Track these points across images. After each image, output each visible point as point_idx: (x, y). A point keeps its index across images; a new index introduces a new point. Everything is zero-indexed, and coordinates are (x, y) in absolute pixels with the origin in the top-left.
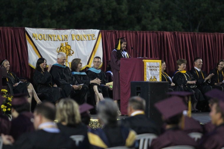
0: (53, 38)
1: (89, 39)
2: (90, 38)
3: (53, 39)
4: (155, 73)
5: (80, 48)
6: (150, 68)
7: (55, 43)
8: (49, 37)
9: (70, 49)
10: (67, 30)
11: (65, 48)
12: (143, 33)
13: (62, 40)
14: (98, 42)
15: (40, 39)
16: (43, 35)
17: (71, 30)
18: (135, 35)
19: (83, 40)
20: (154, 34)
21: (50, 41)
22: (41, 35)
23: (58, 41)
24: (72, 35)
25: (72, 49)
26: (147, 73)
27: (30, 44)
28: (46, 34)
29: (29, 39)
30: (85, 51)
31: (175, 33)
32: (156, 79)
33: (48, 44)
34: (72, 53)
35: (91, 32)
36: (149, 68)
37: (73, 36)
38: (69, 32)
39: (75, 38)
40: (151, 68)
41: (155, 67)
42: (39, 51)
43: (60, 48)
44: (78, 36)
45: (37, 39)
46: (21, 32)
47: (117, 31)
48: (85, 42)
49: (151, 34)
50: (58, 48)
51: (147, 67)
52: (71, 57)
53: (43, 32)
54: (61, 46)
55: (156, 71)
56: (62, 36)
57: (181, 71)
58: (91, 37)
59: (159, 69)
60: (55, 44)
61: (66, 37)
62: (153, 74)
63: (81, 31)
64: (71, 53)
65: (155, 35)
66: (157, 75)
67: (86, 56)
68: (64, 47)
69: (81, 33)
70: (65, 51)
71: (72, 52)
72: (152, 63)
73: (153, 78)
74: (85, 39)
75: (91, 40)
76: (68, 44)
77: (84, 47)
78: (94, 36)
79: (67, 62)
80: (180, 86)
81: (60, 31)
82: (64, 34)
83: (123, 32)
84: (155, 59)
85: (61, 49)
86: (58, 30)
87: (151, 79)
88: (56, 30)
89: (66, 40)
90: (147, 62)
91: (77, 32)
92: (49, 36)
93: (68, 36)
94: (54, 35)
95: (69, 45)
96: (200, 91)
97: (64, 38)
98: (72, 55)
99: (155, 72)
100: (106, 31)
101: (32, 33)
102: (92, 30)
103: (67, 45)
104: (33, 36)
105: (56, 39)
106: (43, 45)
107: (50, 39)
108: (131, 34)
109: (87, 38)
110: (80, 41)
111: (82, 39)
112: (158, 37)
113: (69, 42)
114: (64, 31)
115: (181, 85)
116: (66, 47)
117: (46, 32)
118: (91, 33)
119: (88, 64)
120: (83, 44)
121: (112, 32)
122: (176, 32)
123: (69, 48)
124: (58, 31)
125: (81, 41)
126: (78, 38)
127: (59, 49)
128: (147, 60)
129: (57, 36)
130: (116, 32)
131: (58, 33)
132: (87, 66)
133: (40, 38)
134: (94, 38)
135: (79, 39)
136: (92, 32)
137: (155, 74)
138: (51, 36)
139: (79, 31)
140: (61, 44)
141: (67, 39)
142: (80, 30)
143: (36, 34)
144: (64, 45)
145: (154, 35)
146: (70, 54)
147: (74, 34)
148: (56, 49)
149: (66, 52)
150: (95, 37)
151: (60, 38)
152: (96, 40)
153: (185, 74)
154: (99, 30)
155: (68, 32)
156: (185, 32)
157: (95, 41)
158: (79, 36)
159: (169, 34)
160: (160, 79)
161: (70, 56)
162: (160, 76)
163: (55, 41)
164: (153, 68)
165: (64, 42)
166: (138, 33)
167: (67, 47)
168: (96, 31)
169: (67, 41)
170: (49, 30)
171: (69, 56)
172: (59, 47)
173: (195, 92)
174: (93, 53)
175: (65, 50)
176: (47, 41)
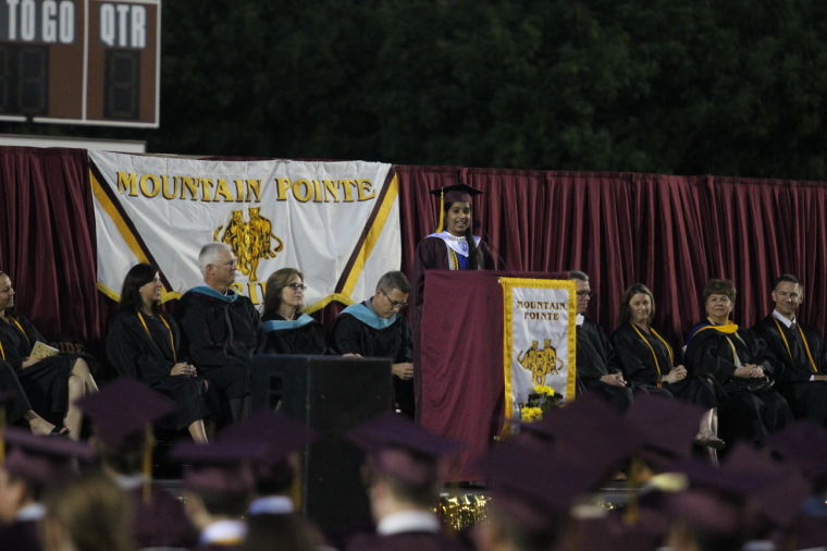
0: (198, 191)
1: (348, 199)
2: (350, 193)
3: (199, 195)
4: (548, 329)
5: (310, 232)
6: (530, 310)
7: (207, 210)
8: (185, 186)
9: (267, 235)
10: (259, 163)
11: (247, 228)
12: (572, 177)
13: (235, 198)
14: (382, 208)
15: (149, 193)
16: (161, 177)
17: (274, 162)
18: (539, 186)
19: (324, 199)
20: (618, 182)
21: (188, 201)
22: (150, 178)
23: (222, 202)
24: (276, 180)
25: (276, 232)
26: (514, 328)
27: (107, 210)
28: (171, 176)
29: (102, 190)
30: (328, 240)
31: (706, 181)
32: (554, 349)
33: (178, 212)
34: (276, 250)
35: (358, 170)
36: (524, 310)
37: (283, 186)
38: (267, 171)
39: (290, 191)
40: (535, 311)
41: (549, 306)
42: (143, 238)
43: (229, 228)
44: (303, 187)
45: (136, 191)
46: (70, 165)
47: (465, 170)
48: (329, 208)
49: (606, 182)
50: (220, 228)
51: (515, 304)
52: (272, 261)
53: (161, 168)
54: (233, 223)
55: (553, 321)
56: (240, 184)
57: (717, 324)
58: (354, 191)
59: (566, 313)
60: (208, 213)
61: (254, 189)
62: (545, 332)
63: (317, 168)
64: (272, 249)
65: (622, 187)
66: (558, 334)
67: (334, 261)
68: (245, 224)
69: (316, 173)
70: (248, 241)
71: (274, 244)
72: (536, 291)
73: (541, 345)
74: (329, 197)
75: (356, 202)
76: (262, 214)
77: (326, 226)
78: (368, 186)
79: (256, 280)
80: (702, 379)
81: (228, 166)
82: (245, 177)
83: (487, 174)
84: (553, 278)
85: (231, 231)
86: (221, 162)
87: (532, 349)
88: (214, 162)
89: (253, 198)
90: (516, 285)
91: (300, 170)
92: (184, 184)
93: (262, 185)
94: (206, 182)
95: (263, 218)
96: (785, 401)
97: (245, 193)
98: (274, 256)
99: (551, 325)
100: (417, 167)
101: (117, 170)
102: (363, 164)
103: (256, 216)
104: (120, 183)
105: (211, 193)
106: (160, 214)
107: (187, 194)
108: (522, 181)
109: (339, 193)
110: (311, 205)
111: (318, 198)
112: (633, 195)
113: (267, 206)
114: (245, 164)
115: (706, 377)
116: (251, 224)
117: (174, 168)
118: (356, 176)
119: (339, 289)
120: (323, 215)
121: (444, 174)
122: (711, 179)
123: (266, 229)
124: (221, 165)
125: (314, 205)
126: (301, 194)
127: (221, 234)
128: (518, 280)
129: (215, 184)
130: (459, 172)
131: (220, 172)
132: (335, 298)
133: (148, 191)
134: (368, 195)
135: (307, 194)
136: (361, 171)
137: (553, 334)
138: (190, 184)
139: (307, 167)
140: (234, 213)
141: (259, 196)
142: (311, 163)
143: (133, 174)
144: (246, 218)
145: (618, 187)
146: (269, 251)
147: (286, 178)
148: (209, 232)
149: (252, 245)
150: (372, 189)
151: (231, 193)
152: (375, 200)
153: (732, 336)
154: (389, 165)
155: (263, 169)
156: (749, 180)
157: (369, 206)
158: (305, 184)
159: (681, 184)
160: (571, 352)
161: (267, 258)
162: (571, 340)
163: (208, 201)
164: (544, 311)
165: (246, 206)
166: (549, 178)
167: (258, 224)
168: (378, 168)
169: (257, 201)
170: (184, 160)
171: (262, 261)
172: (226, 225)
173: (763, 403)
174: (362, 251)
175: (247, 237)
176: (176, 200)
